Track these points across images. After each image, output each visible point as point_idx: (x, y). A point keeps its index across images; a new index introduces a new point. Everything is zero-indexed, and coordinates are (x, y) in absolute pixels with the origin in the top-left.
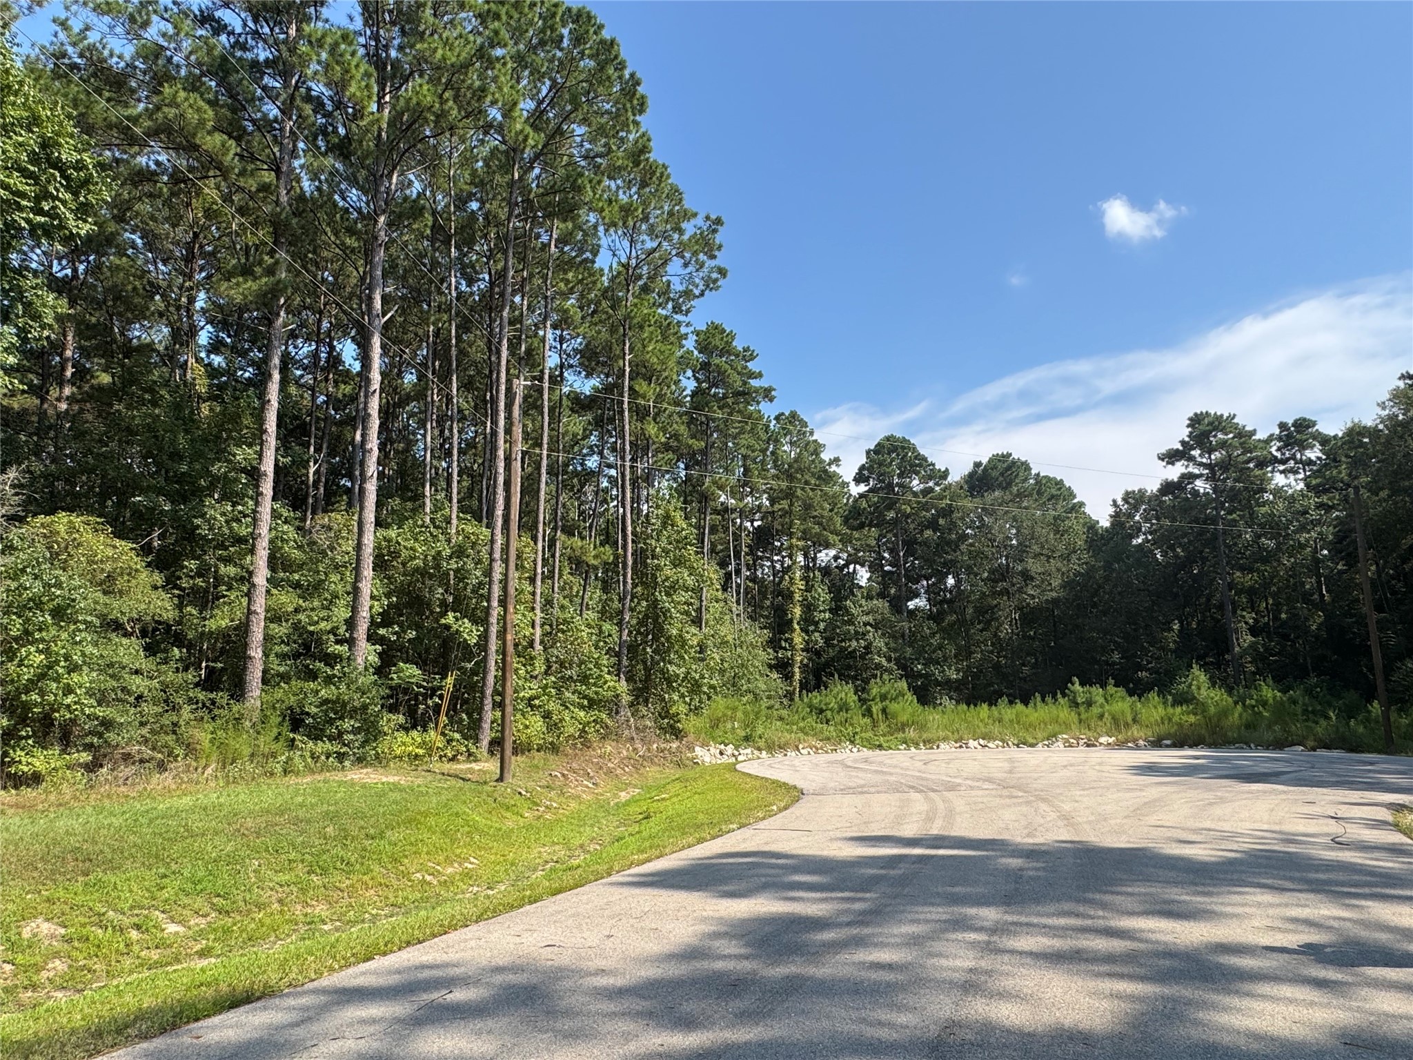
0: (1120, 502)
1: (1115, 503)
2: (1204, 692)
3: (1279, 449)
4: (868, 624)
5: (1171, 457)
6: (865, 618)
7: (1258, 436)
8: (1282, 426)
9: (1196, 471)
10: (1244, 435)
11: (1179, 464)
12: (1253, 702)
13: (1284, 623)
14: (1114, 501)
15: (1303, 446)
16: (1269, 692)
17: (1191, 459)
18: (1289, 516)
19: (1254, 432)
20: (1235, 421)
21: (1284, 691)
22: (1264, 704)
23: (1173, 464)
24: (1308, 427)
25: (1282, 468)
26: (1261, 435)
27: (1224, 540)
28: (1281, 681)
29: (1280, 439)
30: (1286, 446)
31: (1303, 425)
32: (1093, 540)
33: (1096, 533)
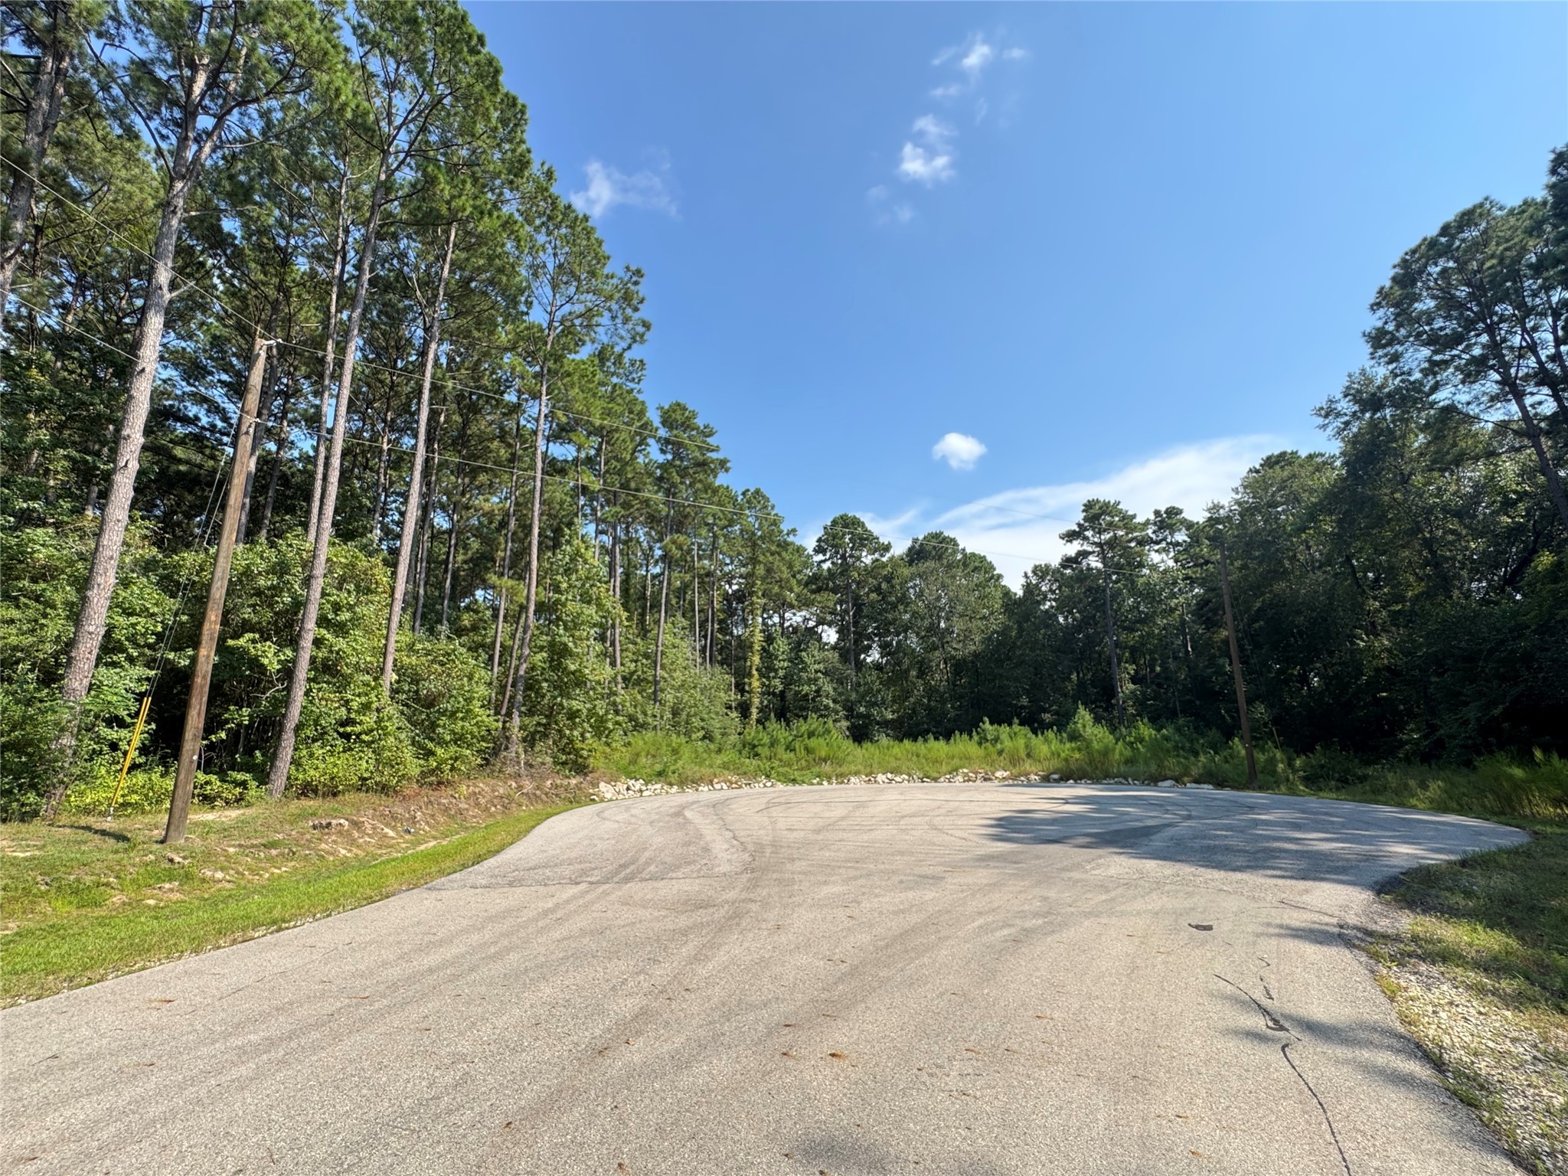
0: (1030, 574)
1: (1026, 575)
2: (1089, 730)
3: (1154, 532)
4: (820, 671)
5: (1070, 536)
6: (816, 667)
7: (1138, 520)
8: (1157, 513)
9: (1090, 549)
10: (1127, 520)
11: (1075, 543)
12: (1132, 739)
13: (1158, 675)
14: (1026, 574)
15: (1172, 529)
16: (1146, 730)
17: (1086, 538)
18: (1162, 585)
19: (1134, 516)
20: (1119, 507)
21: (1158, 730)
22: (1141, 740)
23: (1071, 541)
24: (1177, 514)
25: (1157, 547)
26: (1140, 519)
27: (1112, 606)
28: (1155, 721)
29: (1155, 524)
30: (1160, 529)
31: (1173, 512)
32: (1008, 605)
33: (1010, 599)
